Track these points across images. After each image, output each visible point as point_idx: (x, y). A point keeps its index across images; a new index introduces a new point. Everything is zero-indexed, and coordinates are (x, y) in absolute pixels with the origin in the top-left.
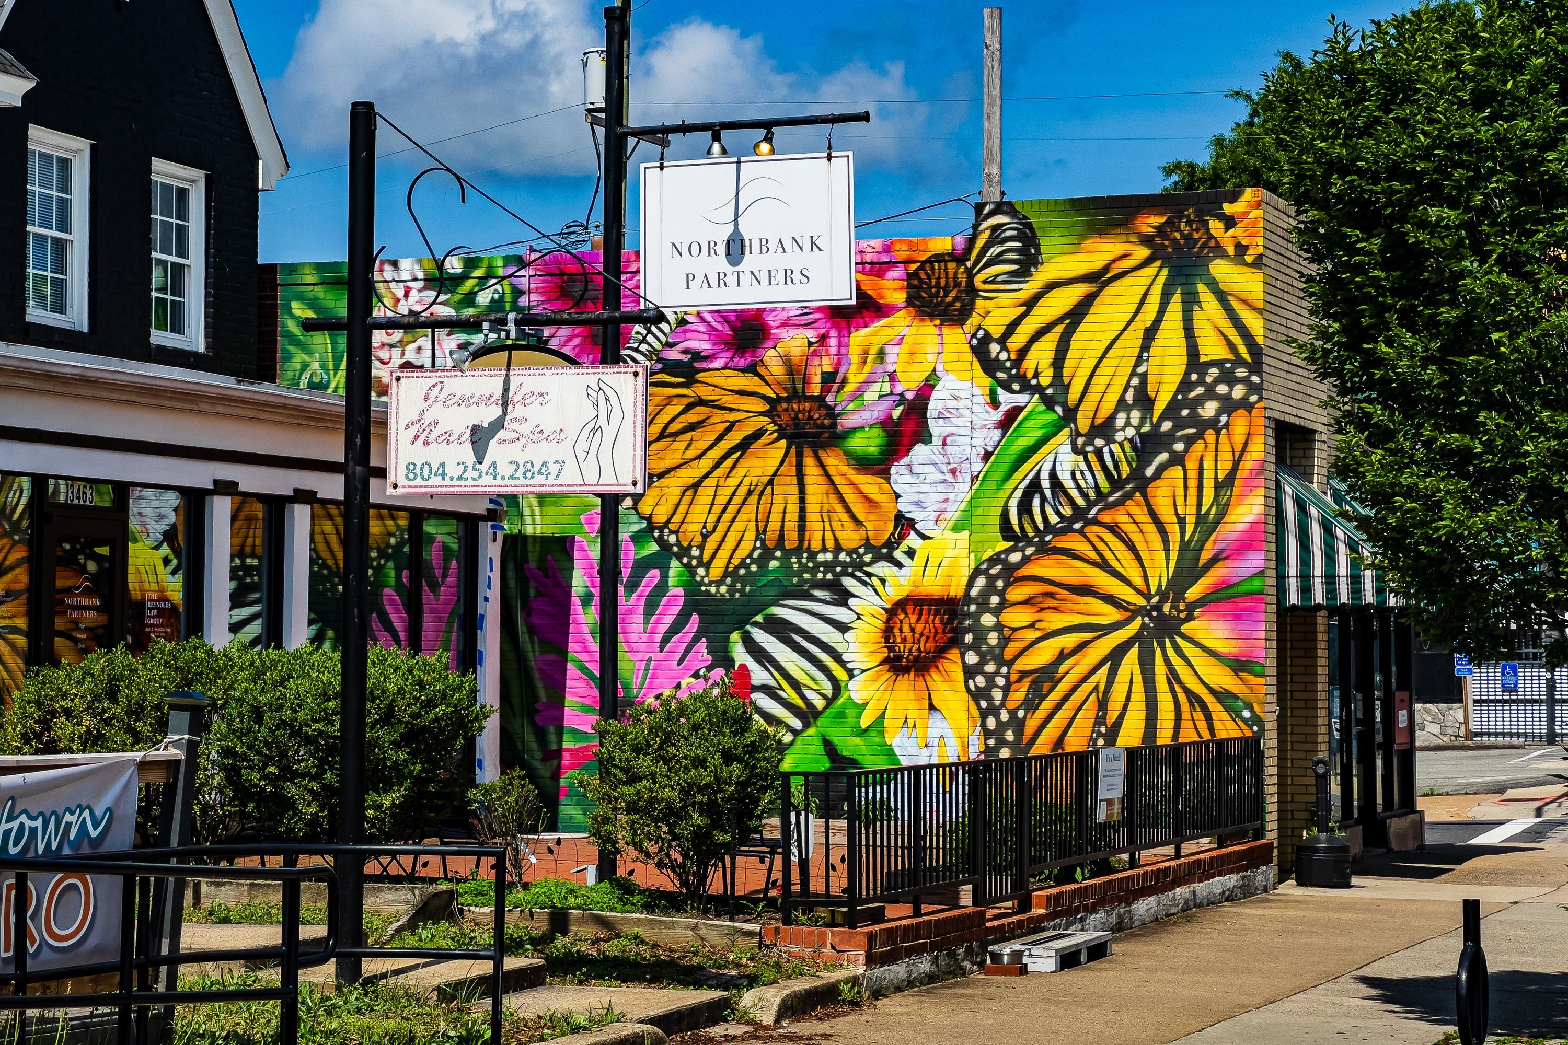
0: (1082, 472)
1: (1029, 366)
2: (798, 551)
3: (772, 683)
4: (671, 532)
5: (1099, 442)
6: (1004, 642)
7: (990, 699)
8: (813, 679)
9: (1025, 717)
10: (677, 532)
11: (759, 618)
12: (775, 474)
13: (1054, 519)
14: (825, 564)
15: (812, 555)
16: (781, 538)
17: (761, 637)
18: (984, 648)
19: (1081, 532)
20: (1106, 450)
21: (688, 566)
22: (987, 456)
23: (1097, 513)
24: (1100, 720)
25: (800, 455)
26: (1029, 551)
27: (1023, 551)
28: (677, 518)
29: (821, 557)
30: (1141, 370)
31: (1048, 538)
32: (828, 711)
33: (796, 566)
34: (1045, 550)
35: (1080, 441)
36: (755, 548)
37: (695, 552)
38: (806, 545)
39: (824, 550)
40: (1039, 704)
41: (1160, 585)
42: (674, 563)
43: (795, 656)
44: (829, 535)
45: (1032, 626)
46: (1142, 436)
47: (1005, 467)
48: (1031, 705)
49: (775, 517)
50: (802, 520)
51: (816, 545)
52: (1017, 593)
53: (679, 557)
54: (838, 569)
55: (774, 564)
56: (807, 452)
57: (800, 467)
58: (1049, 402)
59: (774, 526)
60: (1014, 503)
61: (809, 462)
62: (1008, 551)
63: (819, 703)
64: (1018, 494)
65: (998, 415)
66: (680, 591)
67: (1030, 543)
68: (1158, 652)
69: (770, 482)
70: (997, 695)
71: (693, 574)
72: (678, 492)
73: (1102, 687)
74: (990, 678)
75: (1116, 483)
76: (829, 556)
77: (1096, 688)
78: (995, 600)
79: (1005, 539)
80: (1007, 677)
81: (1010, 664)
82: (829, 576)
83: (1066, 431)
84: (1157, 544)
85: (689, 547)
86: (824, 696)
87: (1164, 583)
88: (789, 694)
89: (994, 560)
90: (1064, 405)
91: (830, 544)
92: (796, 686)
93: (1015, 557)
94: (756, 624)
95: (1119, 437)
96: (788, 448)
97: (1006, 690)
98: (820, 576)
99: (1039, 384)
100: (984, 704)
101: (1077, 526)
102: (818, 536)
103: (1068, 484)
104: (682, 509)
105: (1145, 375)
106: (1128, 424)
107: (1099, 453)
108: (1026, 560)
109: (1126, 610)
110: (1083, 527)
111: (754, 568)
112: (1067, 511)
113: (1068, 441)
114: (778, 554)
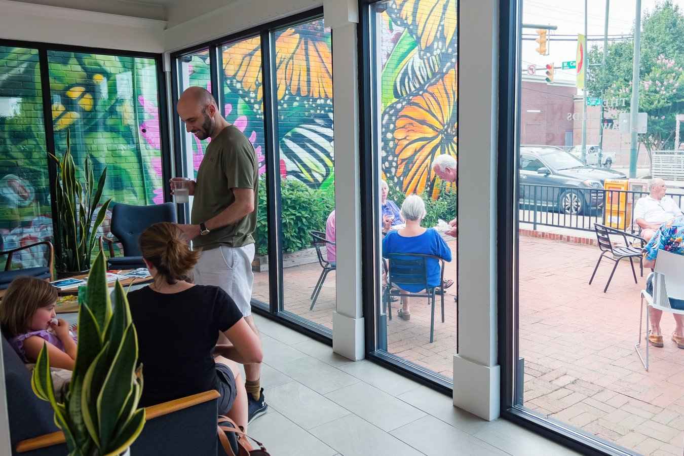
0: (422, 67)
1: (404, 13)
2: (307, 98)
3: (297, 169)
4: (238, 82)
5: (428, 54)
6: (396, 145)
7: (390, 173)
8: (317, 167)
9: (403, 180)
10: (241, 82)
11: (289, 134)
12: (294, 53)
13: (413, 89)
14: (321, 105)
15: (315, 100)
16: (299, 89)
17: (290, 144)
18: (388, 149)
19: (422, 95)
20: (430, 58)
21: (249, 103)
22: (388, 55)
23: (428, 88)
24: (428, 180)
25: (306, 43)
26: (404, 103)
27: (402, 103)
28: (241, 73)
29: (319, 102)
30: (442, 23)
31: (411, 98)
32: (324, 182)
33: (307, 106)
34: (410, 103)
35: (422, 53)
36: (285, 95)
37: (252, 95)
38: (311, 95)
39: (320, 98)
40: (408, 174)
41: (447, 120)
42: (240, 100)
43: (308, 155)
44: (322, 90)
45: (405, 138)
46: (443, 54)
47: (396, 62)
48: (405, 174)
49: (295, 78)
50: (309, 81)
51: (316, 95)
52: (400, 123)
53: (243, 97)
54: (327, 109)
55: (296, 104)
56: (310, 43)
57: (306, 49)
58: (411, 32)
59: (295, 83)
60: (398, 80)
61: (311, 48)
62: (397, 103)
63: (320, 179)
64: (400, 75)
65: (392, 36)
66: (245, 118)
67: (404, 100)
68: (447, 149)
69: (292, 58)
70: (393, 170)
71: (252, 108)
72: (239, 58)
73: (429, 164)
74: (391, 163)
75: (434, 74)
76: (322, 101)
77: (427, 165)
78: (392, 126)
79: (396, 97)
80: (396, 162)
81: (397, 156)
82: (323, 112)
83: (417, 48)
84: (446, 103)
85: (249, 92)
86: (322, 175)
87: (449, 119)
88: (306, 175)
89: (391, 107)
90: (416, 34)
91: (323, 95)
92: (309, 171)
93: (399, 106)
94: (287, 137)
95: (435, 53)
96: (300, 38)
97: (396, 167)
98: (318, 112)
99: (407, 23)
100: (388, 175)
101: (421, 93)
102: (317, 89)
103: (418, 73)
104: (243, 68)
105: (443, 26)
106: (438, 48)
107: (428, 59)
108: (403, 107)
109: (437, 131)
110: (423, 94)
111: (285, 106)
112: (417, 86)
113: (418, 53)
114: (298, 98)
